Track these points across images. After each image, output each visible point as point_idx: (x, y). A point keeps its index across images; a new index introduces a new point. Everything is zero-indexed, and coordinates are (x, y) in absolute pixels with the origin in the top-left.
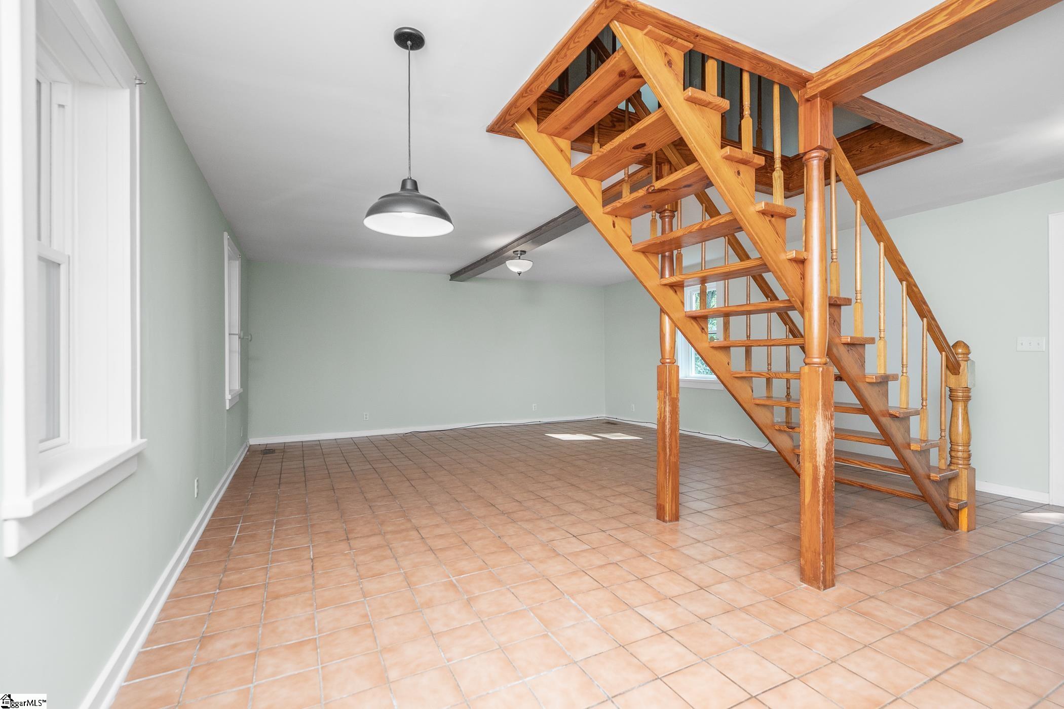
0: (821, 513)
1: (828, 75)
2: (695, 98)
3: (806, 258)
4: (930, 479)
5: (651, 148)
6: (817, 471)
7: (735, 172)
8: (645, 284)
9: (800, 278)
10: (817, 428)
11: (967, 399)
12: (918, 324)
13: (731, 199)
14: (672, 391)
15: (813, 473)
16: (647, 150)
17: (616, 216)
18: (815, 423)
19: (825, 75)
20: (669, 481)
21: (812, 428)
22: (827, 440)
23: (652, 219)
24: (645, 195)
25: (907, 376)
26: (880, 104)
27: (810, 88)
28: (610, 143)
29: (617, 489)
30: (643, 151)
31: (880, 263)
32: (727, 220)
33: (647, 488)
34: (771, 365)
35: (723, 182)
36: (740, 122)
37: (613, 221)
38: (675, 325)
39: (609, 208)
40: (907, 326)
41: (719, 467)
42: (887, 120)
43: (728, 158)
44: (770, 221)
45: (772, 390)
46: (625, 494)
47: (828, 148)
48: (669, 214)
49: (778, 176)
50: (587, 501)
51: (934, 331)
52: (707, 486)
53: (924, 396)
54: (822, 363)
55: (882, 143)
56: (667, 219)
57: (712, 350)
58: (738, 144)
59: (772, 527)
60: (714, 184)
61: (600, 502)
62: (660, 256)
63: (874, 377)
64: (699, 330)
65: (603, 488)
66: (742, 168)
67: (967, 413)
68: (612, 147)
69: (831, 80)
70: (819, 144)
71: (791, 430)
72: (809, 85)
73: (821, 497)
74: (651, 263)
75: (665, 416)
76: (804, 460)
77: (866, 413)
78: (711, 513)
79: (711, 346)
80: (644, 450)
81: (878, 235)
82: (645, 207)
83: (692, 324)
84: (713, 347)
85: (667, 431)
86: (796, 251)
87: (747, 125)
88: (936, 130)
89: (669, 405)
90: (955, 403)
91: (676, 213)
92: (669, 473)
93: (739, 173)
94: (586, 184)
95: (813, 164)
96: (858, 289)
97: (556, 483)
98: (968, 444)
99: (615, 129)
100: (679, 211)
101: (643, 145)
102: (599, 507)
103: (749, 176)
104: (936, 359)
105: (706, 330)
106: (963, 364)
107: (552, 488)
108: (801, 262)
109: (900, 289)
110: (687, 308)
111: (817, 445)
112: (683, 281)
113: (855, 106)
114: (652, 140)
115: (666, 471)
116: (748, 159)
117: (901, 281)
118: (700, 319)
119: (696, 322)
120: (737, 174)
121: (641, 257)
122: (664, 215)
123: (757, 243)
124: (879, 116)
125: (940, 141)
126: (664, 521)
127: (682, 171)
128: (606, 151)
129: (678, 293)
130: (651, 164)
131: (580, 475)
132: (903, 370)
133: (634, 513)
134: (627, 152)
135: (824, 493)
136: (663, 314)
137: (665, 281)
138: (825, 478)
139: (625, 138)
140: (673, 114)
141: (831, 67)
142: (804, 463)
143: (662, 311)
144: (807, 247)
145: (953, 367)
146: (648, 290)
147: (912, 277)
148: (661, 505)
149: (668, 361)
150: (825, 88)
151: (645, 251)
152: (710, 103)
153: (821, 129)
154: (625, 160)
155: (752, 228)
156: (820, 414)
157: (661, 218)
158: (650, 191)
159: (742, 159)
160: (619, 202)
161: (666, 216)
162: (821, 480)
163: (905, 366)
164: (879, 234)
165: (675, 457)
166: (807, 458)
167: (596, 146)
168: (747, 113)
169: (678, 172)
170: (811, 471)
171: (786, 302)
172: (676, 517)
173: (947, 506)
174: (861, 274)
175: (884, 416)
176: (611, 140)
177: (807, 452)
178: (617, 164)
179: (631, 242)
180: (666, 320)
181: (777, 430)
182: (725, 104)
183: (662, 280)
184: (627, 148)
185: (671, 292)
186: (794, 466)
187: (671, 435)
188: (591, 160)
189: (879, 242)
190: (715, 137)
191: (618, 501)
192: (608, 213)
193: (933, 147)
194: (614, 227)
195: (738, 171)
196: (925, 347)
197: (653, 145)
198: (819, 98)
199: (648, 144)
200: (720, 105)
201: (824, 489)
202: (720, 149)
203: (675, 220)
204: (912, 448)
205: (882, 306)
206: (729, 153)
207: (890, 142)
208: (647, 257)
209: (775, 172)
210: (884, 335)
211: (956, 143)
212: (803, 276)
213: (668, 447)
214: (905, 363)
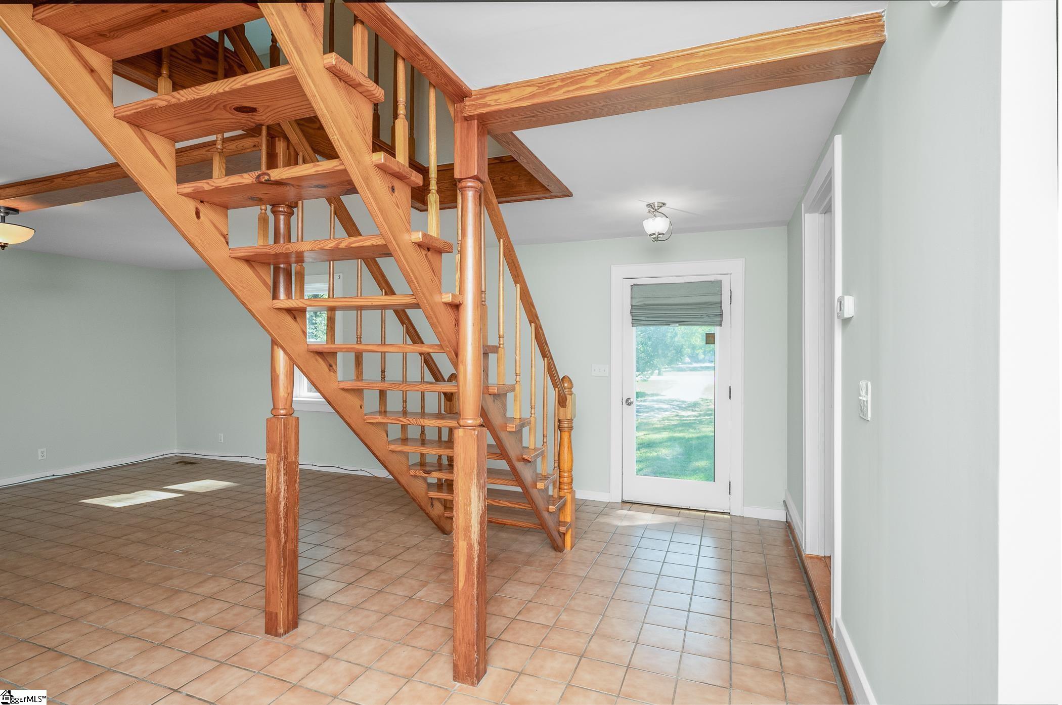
0: (476, 598)
1: (487, 99)
2: (341, 71)
3: (461, 303)
4: (548, 511)
5: (265, 117)
6: (472, 550)
7: (389, 187)
8: (250, 307)
9: (454, 324)
10: (472, 500)
11: (571, 428)
12: (540, 364)
13: (384, 223)
14: (289, 453)
15: (467, 553)
16: (258, 118)
17: (202, 202)
18: (470, 495)
19: (484, 97)
20: (284, 578)
21: (467, 501)
22: (481, 512)
23: (261, 213)
24: (253, 184)
25: (535, 418)
26: (523, 144)
27: (469, 106)
28: (193, 88)
29: (199, 590)
30: (252, 118)
31: (516, 305)
32: (375, 244)
33: (246, 575)
34: (406, 402)
35: (375, 199)
36: (394, 123)
37: (197, 209)
38: (293, 362)
39: (188, 188)
40: (535, 368)
41: (341, 516)
42: (525, 161)
43: (381, 167)
44: (426, 255)
45: (407, 431)
46: (213, 597)
47: (483, 180)
48: (286, 210)
49: (433, 198)
50: (147, 631)
51: (551, 369)
52: (329, 551)
53: (545, 433)
54: (477, 425)
55: (511, 178)
56: (282, 217)
57: (342, 392)
58: (391, 151)
59: (410, 598)
60: (359, 192)
61: (169, 626)
62: (272, 267)
63: (514, 426)
64: (326, 368)
65: (175, 592)
66: (397, 184)
67: (571, 442)
68: (196, 97)
69: (490, 105)
70: (476, 174)
71: (427, 475)
72: (467, 101)
73: (475, 580)
74: (260, 277)
75: (278, 489)
76: (458, 540)
77: (504, 459)
78: (340, 598)
79: (342, 387)
80: (240, 505)
81: (515, 277)
82: (251, 198)
83: (317, 360)
84: (343, 389)
85: (282, 509)
86: (452, 294)
87: (401, 127)
88: (557, 181)
89: (285, 474)
90: (563, 433)
91: (295, 210)
92: (285, 566)
93: (393, 189)
94: (145, 140)
95: (468, 194)
96: (501, 333)
97: (82, 605)
98: (570, 470)
99: (199, 66)
100: (300, 209)
101: (253, 110)
102: (168, 636)
103: (403, 194)
104: (552, 394)
105: (334, 367)
106: (568, 397)
107: (74, 620)
108: (456, 307)
109: (530, 330)
110: (311, 340)
111: (472, 520)
112: (306, 308)
113: (502, 138)
114: (268, 107)
115: (280, 565)
116: (405, 174)
117: (531, 322)
118: (326, 356)
119: (321, 358)
120: (391, 190)
121: (246, 269)
122: (279, 209)
123: (413, 282)
124: (519, 155)
125: (558, 191)
126: (277, 635)
127: (314, 166)
128: (184, 99)
129: (298, 319)
130: (260, 134)
131: (132, 576)
132: (531, 411)
133: (229, 631)
134: (224, 112)
135: (478, 574)
136: (276, 347)
137: (279, 304)
138: (479, 556)
139: (221, 91)
140: (308, 84)
141: (491, 90)
142: (458, 542)
143: (274, 342)
144: (461, 291)
145: (562, 402)
146: (254, 316)
147: (539, 320)
148: (271, 613)
149: (282, 412)
150: (485, 112)
151: (249, 261)
152: (360, 85)
153: (478, 157)
154: (219, 121)
155: (407, 262)
156: (476, 484)
157: (273, 212)
158: (263, 180)
159: (399, 172)
160: (208, 183)
161: (281, 211)
162: (476, 560)
163: (533, 407)
164: (516, 274)
165: (292, 542)
166: (461, 535)
167: (164, 84)
168: (401, 112)
169: (308, 165)
170: (465, 550)
171: (436, 347)
172: (293, 623)
173: (559, 531)
174: (504, 317)
175: (519, 460)
176: (194, 86)
177: (461, 529)
178: (203, 124)
179: (227, 243)
180: (280, 355)
181: (412, 476)
182: (379, 93)
183: (275, 301)
184: (225, 106)
185: (288, 319)
186: (428, 511)
187: (286, 514)
188: (155, 104)
189: (516, 283)
190: (365, 135)
191: (201, 615)
192: (186, 195)
193: (552, 194)
194: (198, 216)
195: (392, 187)
196: (546, 386)
197: (269, 114)
198: (476, 121)
199: (261, 109)
200: (374, 92)
201: (478, 569)
202: (371, 152)
203: (293, 219)
204: (538, 487)
205: (518, 349)
206: (383, 161)
207: (519, 179)
208: (253, 267)
209: (430, 194)
210: (520, 378)
211: (568, 196)
212: (457, 323)
213: (282, 531)
214: (533, 405)
